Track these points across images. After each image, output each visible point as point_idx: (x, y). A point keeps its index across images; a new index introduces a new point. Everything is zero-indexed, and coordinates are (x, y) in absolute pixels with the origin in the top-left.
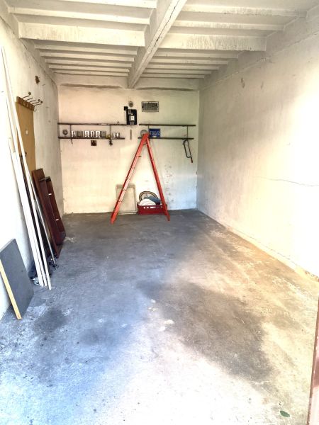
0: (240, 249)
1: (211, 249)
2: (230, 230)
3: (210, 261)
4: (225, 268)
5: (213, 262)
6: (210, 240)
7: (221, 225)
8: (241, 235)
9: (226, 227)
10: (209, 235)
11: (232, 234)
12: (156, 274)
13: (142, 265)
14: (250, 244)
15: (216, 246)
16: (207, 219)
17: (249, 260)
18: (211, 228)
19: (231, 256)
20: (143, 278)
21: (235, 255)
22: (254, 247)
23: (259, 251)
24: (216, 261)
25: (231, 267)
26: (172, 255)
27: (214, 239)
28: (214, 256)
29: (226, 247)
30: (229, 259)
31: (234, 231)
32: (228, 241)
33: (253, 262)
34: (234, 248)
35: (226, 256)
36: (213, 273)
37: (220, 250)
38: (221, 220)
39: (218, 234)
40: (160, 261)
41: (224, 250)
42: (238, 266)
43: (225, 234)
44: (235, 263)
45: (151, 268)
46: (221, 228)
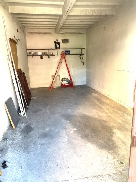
0: (104, 100)
1: (92, 100)
2: (100, 93)
3: (91, 105)
4: (98, 108)
5: (93, 106)
6: (92, 97)
7: (97, 91)
8: (105, 95)
9: (99, 92)
10: (91, 95)
11: (101, 94)
12: (69, 111)
13: (63, 108)
14: (109, 98)
15: (94, 100)
16: (91, 89)
17: (108, 104)
18: (92, 92)
19: (100, 103)
20: (64, 113)
21: (102, 103)
22: (110, 100)
23: (112, 101)
24: (94, 105)
25: (101, 108)
26: (76, 103)
27: (93, 97)
28: (93, 103)
29: (98, 100)
30: (100, 104)
31: (102, 93)
32: (99, 97)
33: (110, 105)
34: (102, 100)
35: (98, 103)
36: (93, 110)
37: (96, 101)
38: (96, 89)
39: (95, 95)
40: (71, 106)
41: (97, 101)
42: (104, 107)
43: (98, 94)
44: (102, 106)
45: (67, 109)
46: (96, 92)
